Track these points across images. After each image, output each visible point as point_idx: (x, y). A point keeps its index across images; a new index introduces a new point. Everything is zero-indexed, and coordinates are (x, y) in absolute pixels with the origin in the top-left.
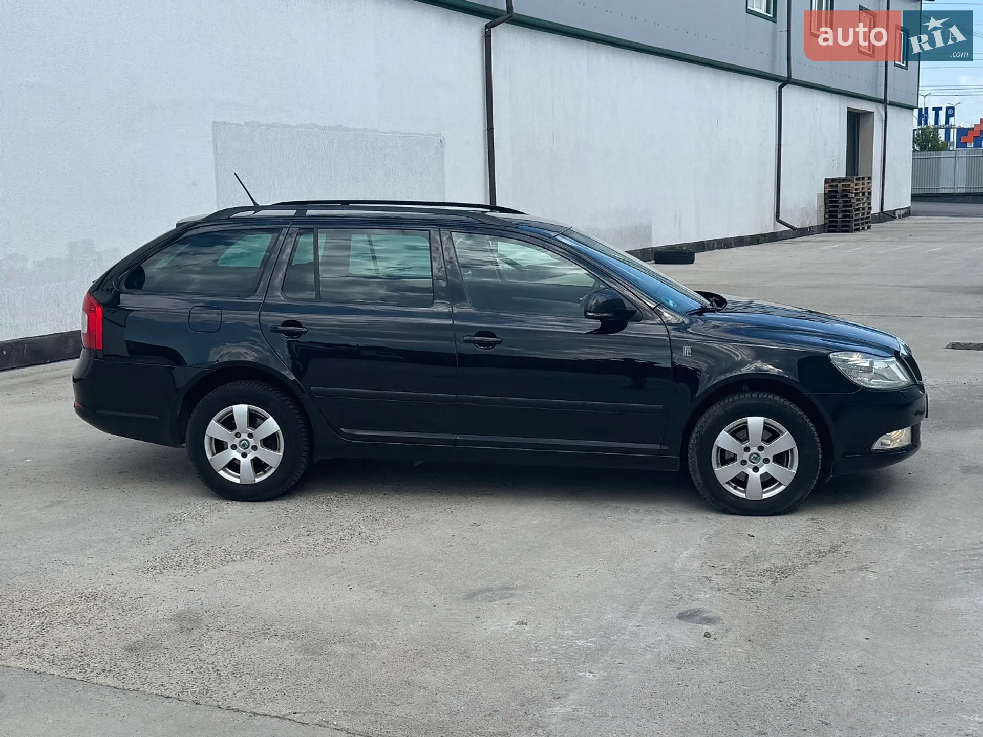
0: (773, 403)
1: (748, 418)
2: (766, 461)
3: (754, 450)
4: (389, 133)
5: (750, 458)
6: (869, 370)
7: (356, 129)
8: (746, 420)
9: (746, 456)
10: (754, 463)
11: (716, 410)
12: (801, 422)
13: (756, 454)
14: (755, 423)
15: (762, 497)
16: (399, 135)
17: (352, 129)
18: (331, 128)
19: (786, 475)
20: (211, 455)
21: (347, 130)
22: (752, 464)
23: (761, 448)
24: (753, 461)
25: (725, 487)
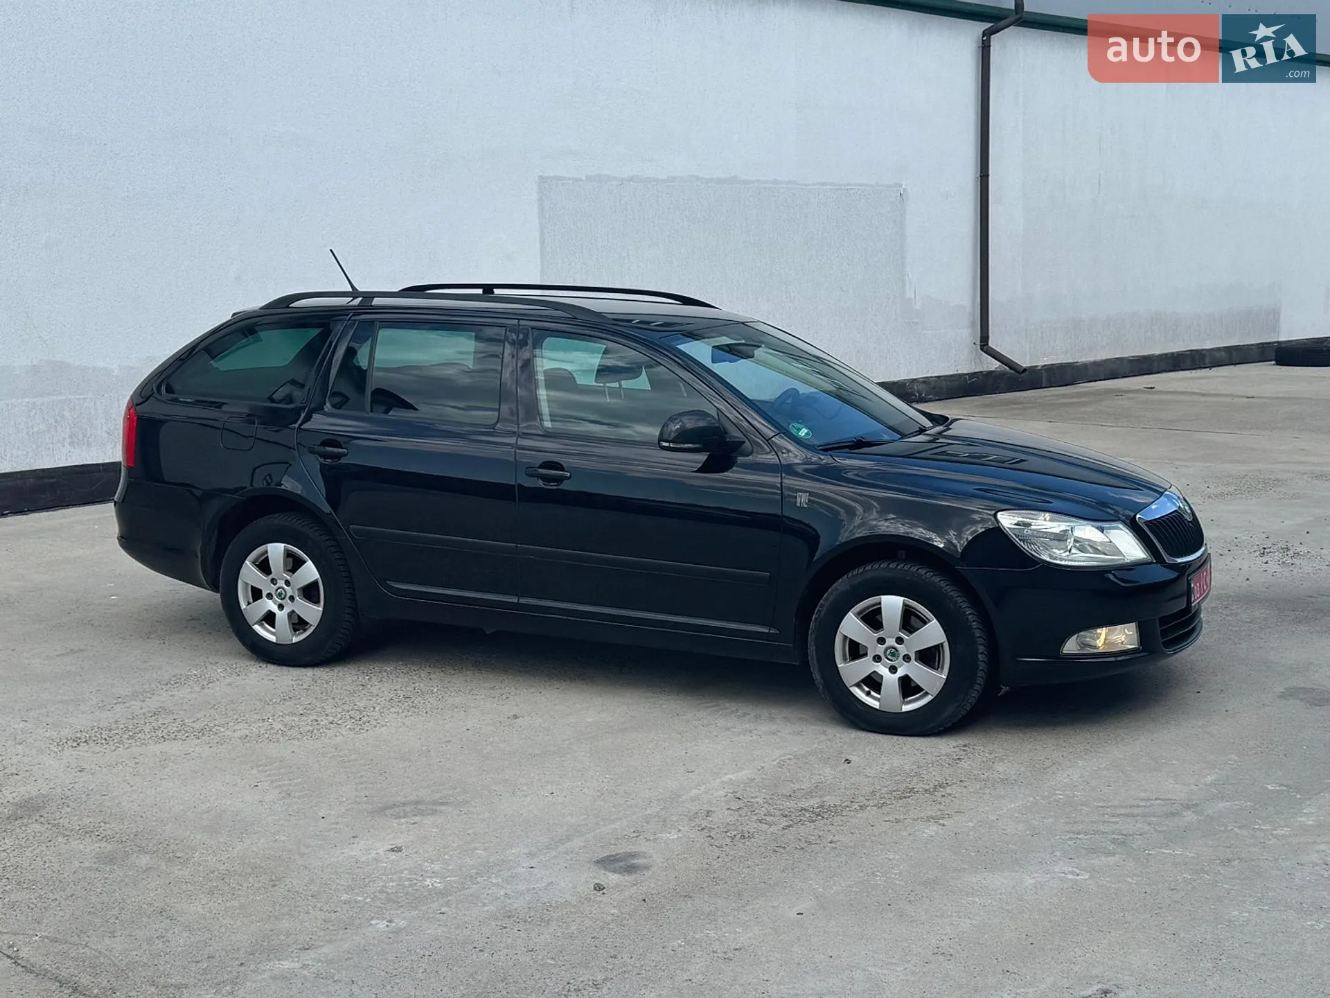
0: (915, 578)
1: (882, 597)
2: (907, 658)
3: (891, 642)
4: (813, 185)
5: (885, 652)
6: (1061, 538)
7: (758, 181)
8: (878, 601)
9: (880, 650)
10: (891, 660)
11: (841, 585)
12: (952, 606)
13: (893, 648)
14: (892, 604)
15: (901, 709)
16: (831, 187)
17: (753, 182)
18: (720, 181)
19: (933, 680)
20: (247, 604)
21: (746, 182)
22: (889, 662)
23: (900, 640)
24: (889, 657)
25: (852, 691)
